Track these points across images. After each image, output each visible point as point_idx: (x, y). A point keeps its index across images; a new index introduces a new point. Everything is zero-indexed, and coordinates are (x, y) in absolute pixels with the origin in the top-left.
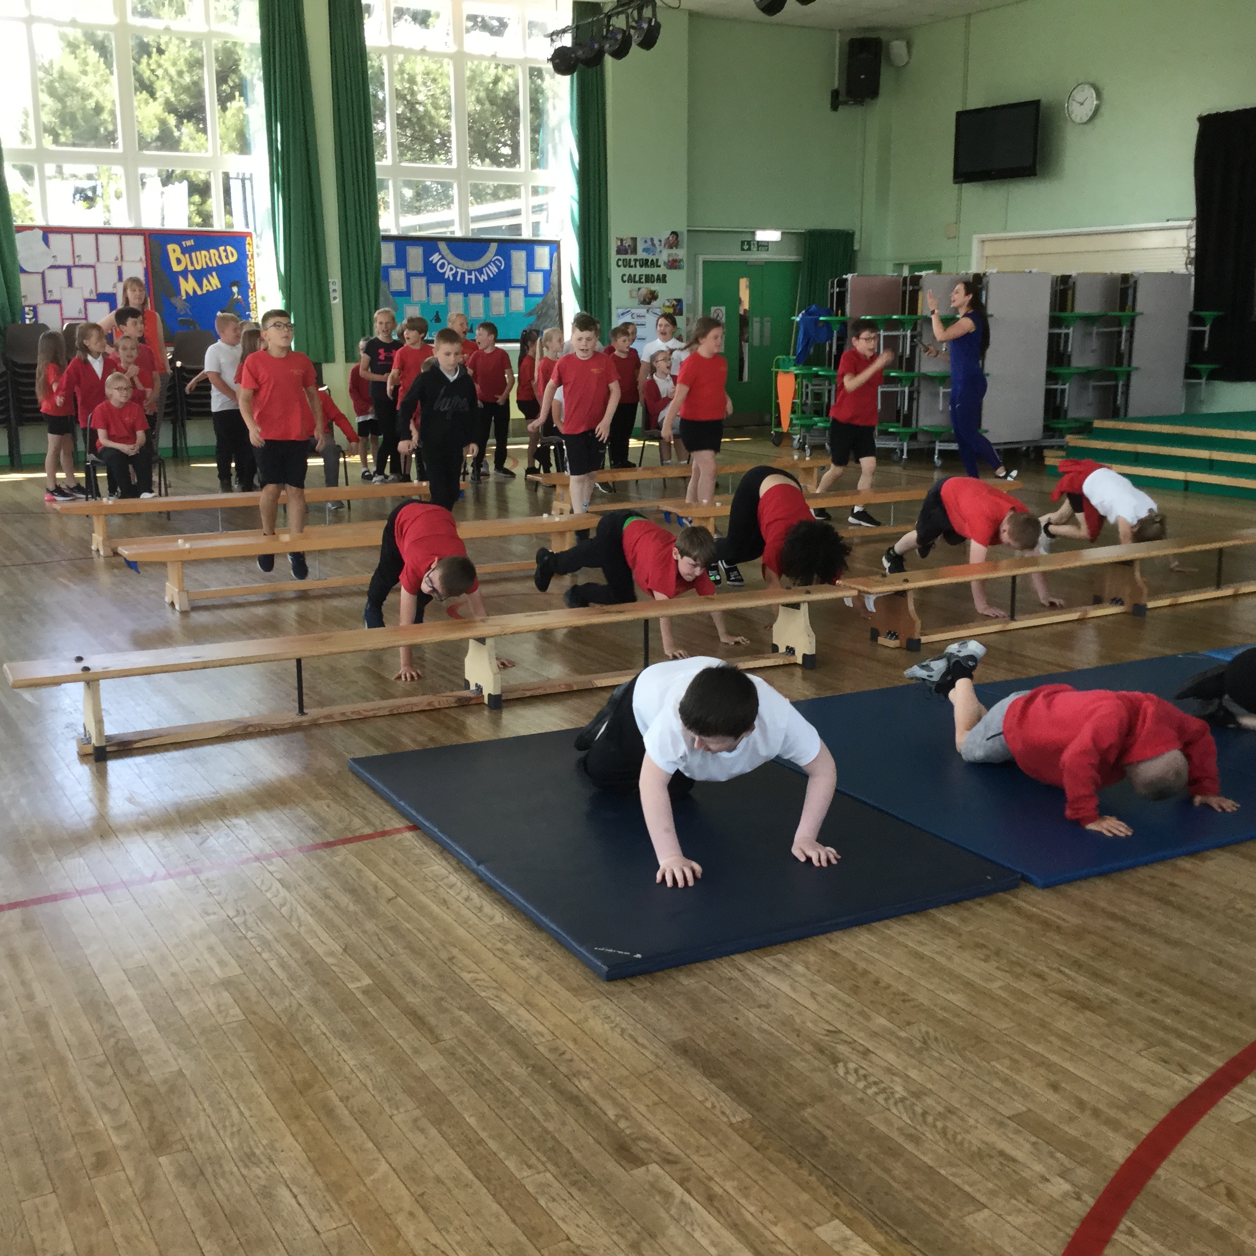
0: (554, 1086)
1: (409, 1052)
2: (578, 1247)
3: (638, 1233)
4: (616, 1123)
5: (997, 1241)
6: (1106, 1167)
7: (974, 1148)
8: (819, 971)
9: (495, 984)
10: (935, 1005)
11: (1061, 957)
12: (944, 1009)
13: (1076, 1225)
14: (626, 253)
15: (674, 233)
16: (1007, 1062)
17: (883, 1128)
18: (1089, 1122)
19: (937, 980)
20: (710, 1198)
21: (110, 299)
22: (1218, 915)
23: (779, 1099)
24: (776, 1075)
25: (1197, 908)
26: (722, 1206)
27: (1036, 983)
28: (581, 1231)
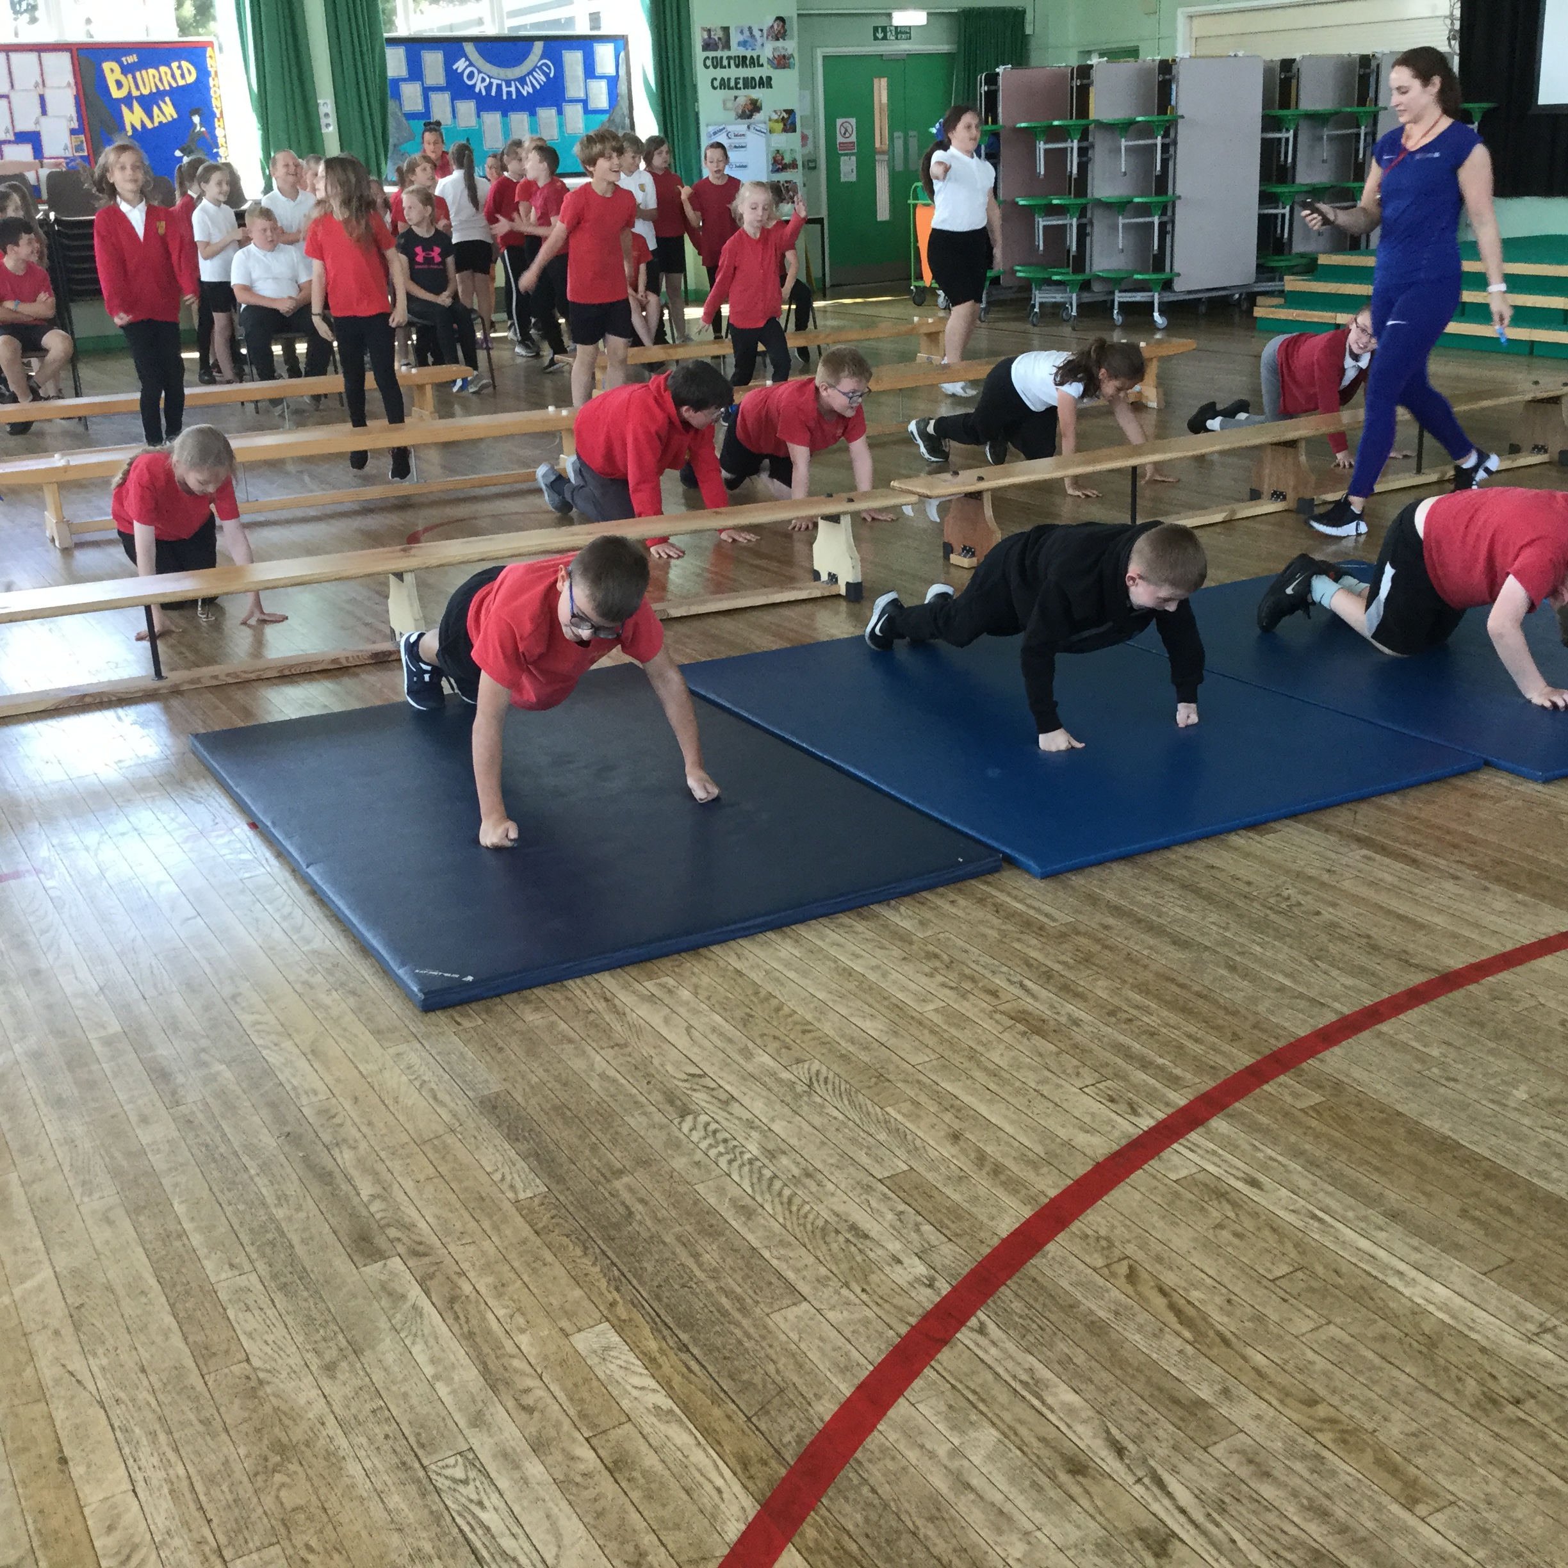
0: (305, 1159)
1: (134, 1119)
2: (255, 1369)
3: (341, 1350)
4: (366, 1207)
5: (803, 1346)
6: (982, 1242)
7: (820, 1223)
8: (709, 998)
9: (280, 1028)
10: (843, 1036)
11: (1029, 966)
12: (852, 1041)
13: (913, 1321)
14: (716, 49)
15: (780, 19)
16: (906, 1107)
17: (712, 1201)
18: (982, 1183)
19: (860, 1003)
20: (453, 1300)
21: (33, 139)
22: (1255, 904)
23: (593, 1166)
24: (599, 1134)
25: (1231, 897)
26: (465, 1310)
27: (984, 1003)
28: (268, 1350)
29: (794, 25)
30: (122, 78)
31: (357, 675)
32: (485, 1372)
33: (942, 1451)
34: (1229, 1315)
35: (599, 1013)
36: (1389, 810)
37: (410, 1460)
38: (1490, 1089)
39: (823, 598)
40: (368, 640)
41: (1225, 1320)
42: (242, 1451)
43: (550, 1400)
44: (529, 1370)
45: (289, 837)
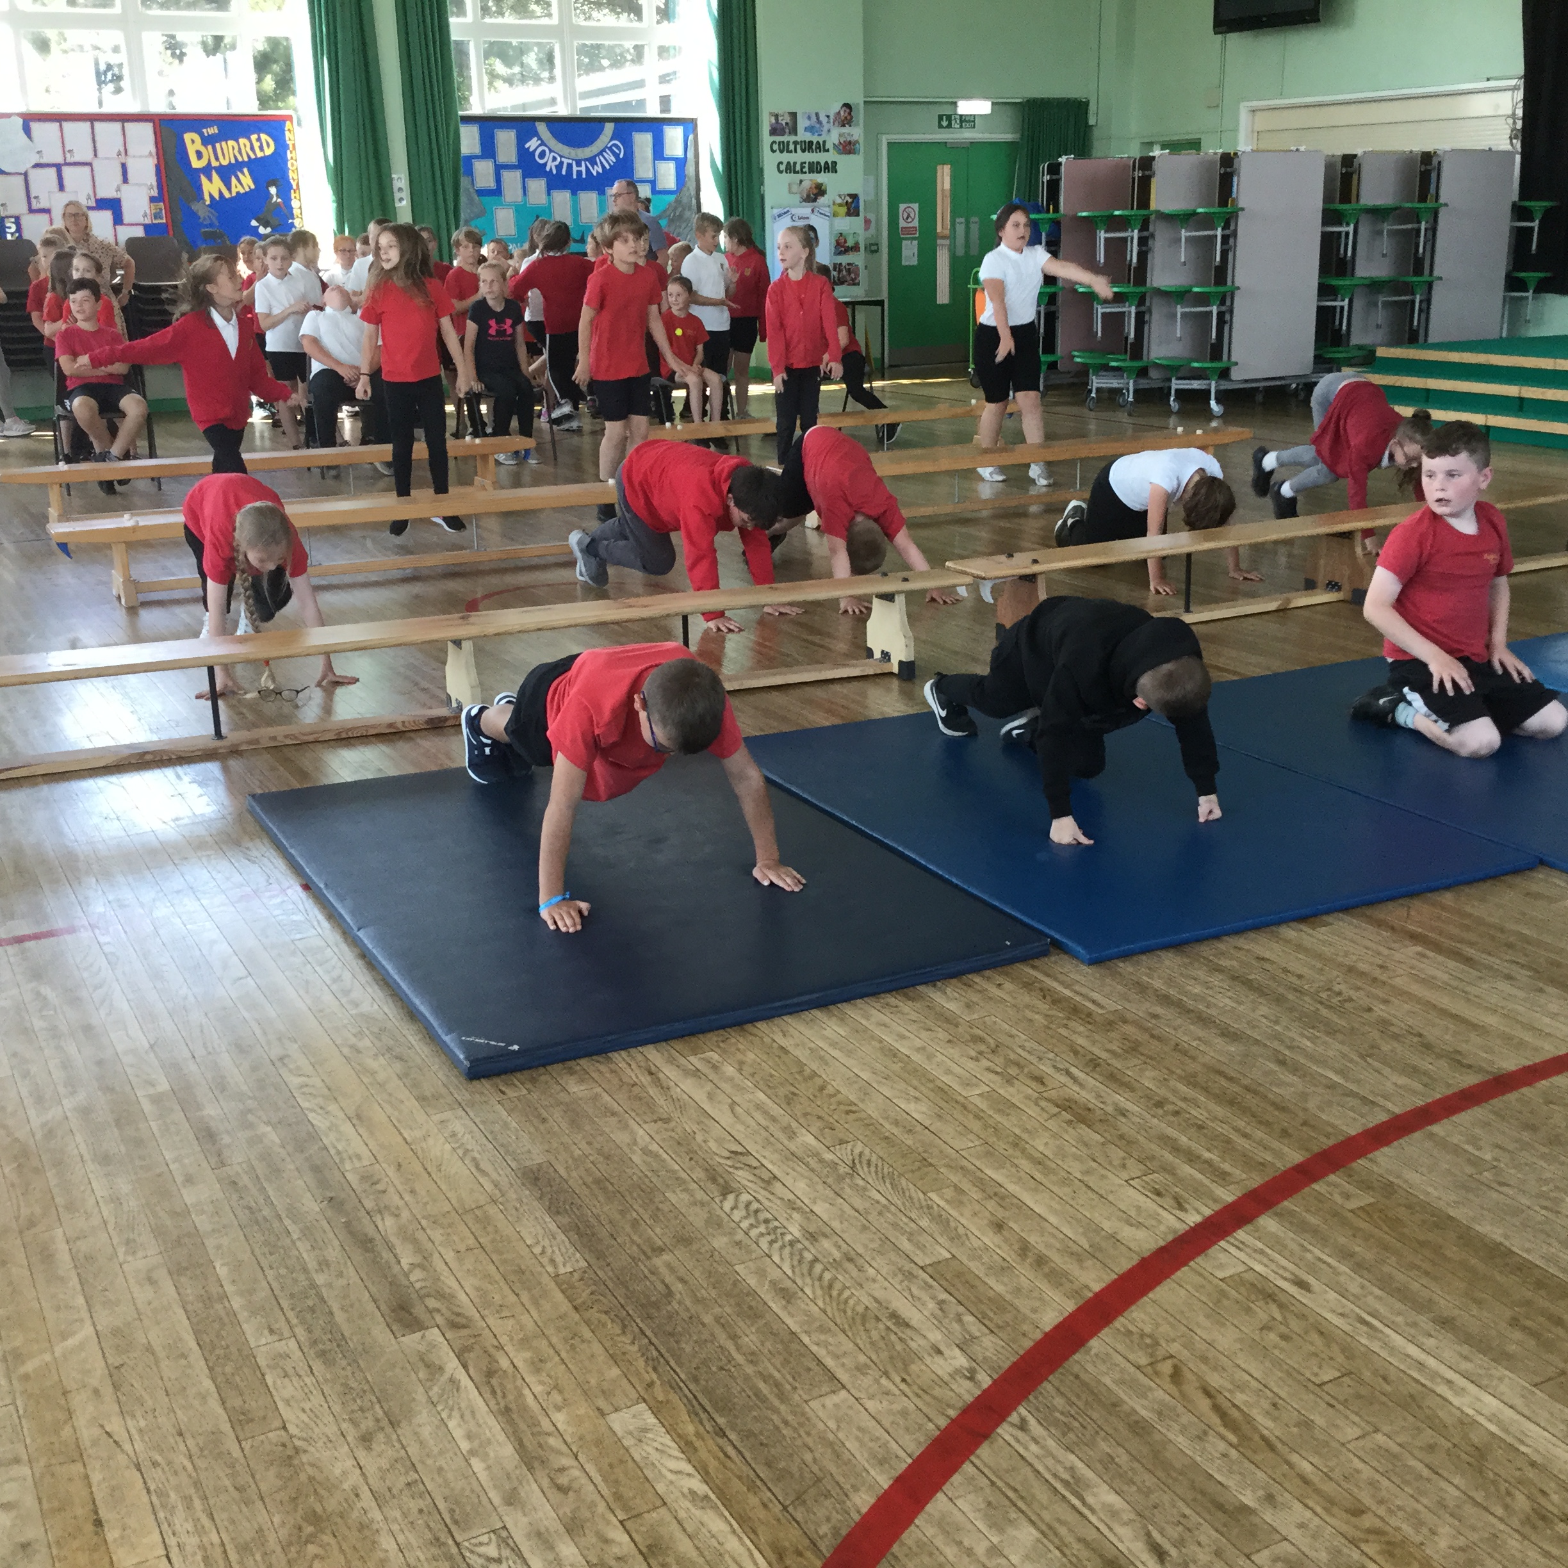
0: (348, 1225)
1: (179, 1179)
2: (291, 1437)
3: (378, 1420)
4: (406, 1275)
5: (841, 1435)
6: (1024, 1335)
7: (860, 1309)
8: (753, 1075)
9: (326, 1091)
10: (887, 1118)
11: (1076, 1053)
12: (896, 1123)
13: (953, 1413)
14: (783, 134)
15: (847, 106)
16: (949, 1193)
17: (752, 1281)
18: (1025, 1274)
19: (903, 1085)
20: (490, 1374)
21: (113, 206)
22: (1306, 998)
23: (633, 1242)
24: (641, 1211)
25: (1281, 990)
26: (501, 1384)
27: (1030, 1089)
28: (304, 1417)
29: (860, 114)
30: (202, 149)
31: (411, 739)
32: (521, 1447)
33: (980, 1549)
34: (1275, 1419)
35: (643, 1087)
36: (1444, 908)
37: (444, 1536)
38: (1541, 1195)
39: (876, 675)
40: (424, 705)
41: (1270, 1424)
42: (277, 1519)
43: (584, 1480)
44: (564, 1448)
45: (342, 899)
